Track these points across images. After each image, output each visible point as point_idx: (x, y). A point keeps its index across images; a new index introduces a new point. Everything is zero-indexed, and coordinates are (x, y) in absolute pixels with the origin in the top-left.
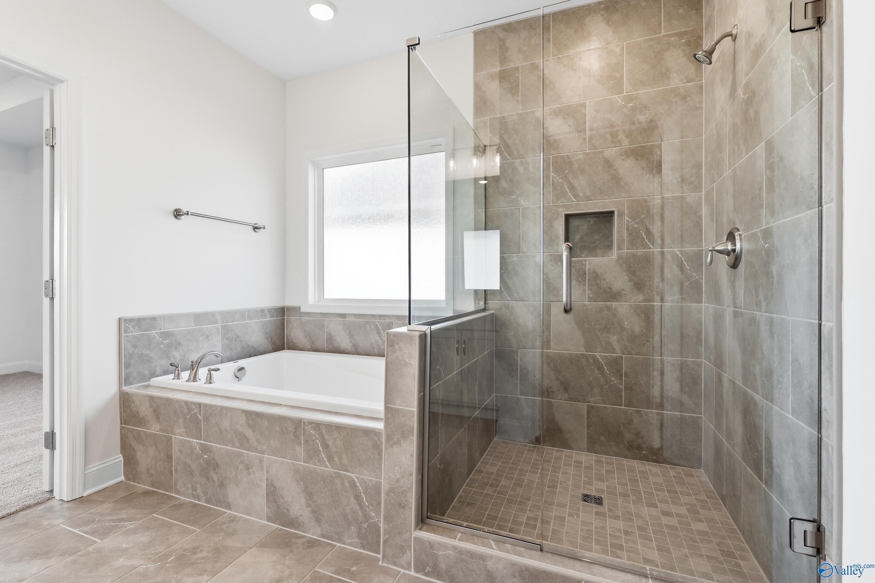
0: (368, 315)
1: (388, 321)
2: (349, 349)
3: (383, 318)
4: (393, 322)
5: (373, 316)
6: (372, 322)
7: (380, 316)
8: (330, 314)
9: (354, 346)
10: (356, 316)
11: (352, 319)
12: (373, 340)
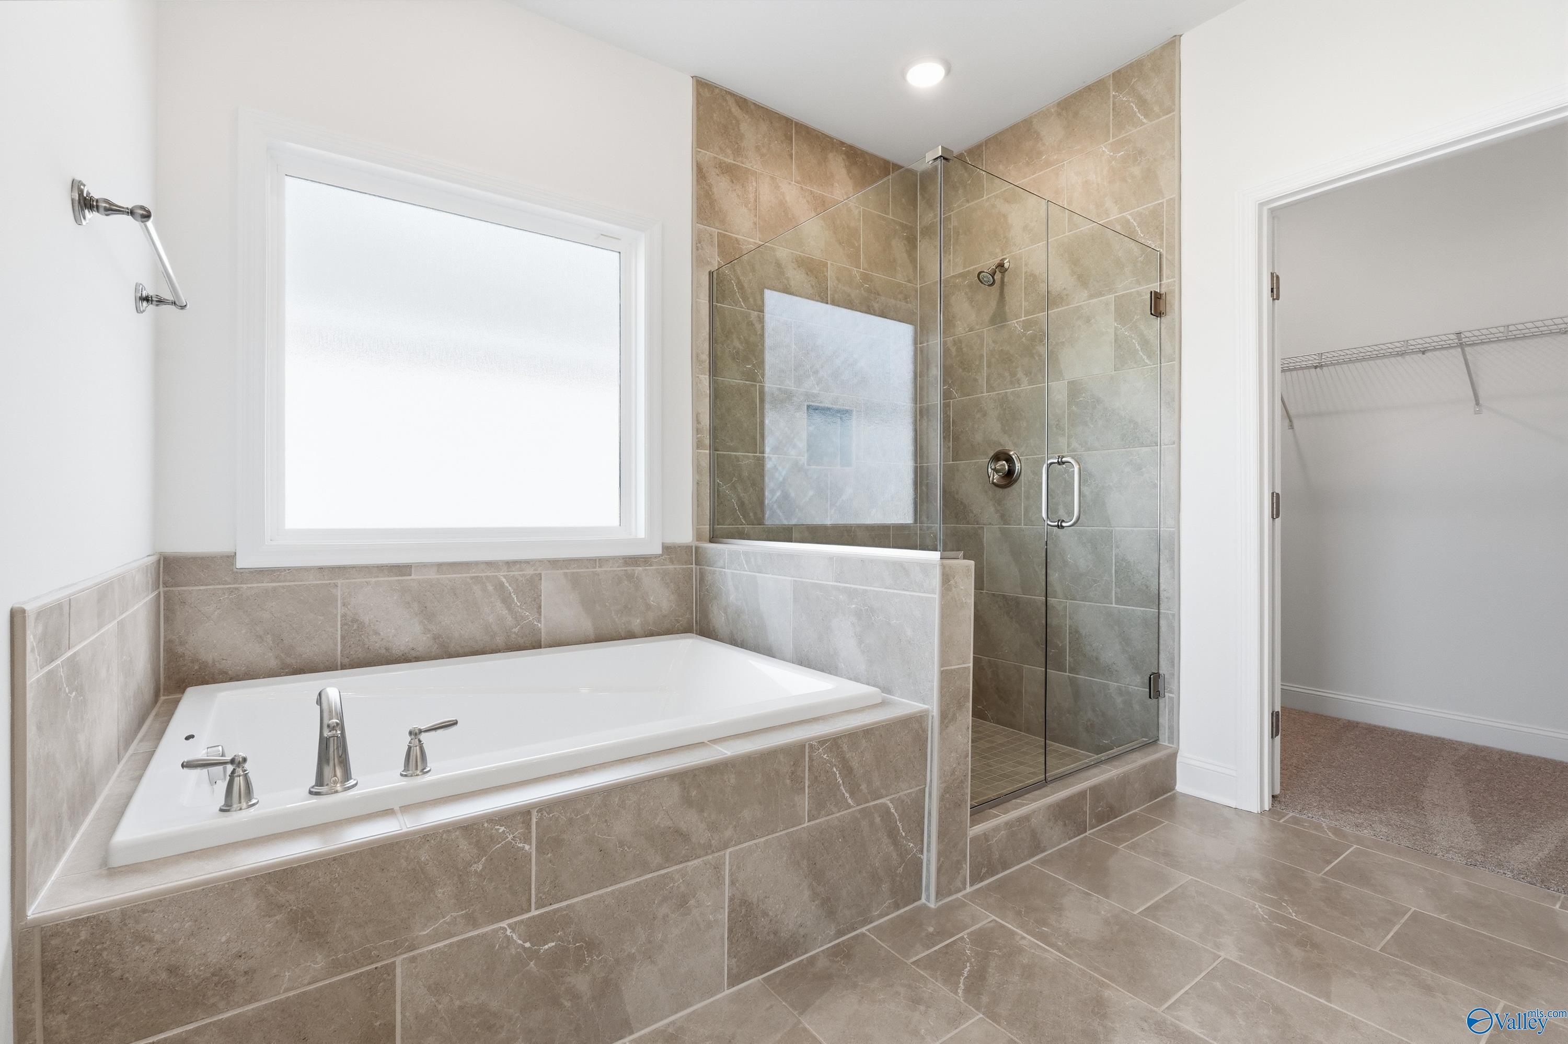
0: (477, 563)
1: (530, 571)
2: (420, 649)
3: (518, 566)
4: (540, 574)
5: (489, 564)
6: (487, 577)
7: (510, 564)
8: (353, 567)
9: (436, 638)
10: (440, 566)
11: (432, 575)
12: (491, 619)
